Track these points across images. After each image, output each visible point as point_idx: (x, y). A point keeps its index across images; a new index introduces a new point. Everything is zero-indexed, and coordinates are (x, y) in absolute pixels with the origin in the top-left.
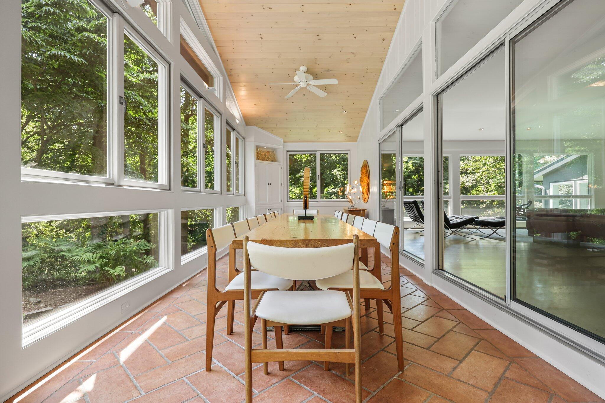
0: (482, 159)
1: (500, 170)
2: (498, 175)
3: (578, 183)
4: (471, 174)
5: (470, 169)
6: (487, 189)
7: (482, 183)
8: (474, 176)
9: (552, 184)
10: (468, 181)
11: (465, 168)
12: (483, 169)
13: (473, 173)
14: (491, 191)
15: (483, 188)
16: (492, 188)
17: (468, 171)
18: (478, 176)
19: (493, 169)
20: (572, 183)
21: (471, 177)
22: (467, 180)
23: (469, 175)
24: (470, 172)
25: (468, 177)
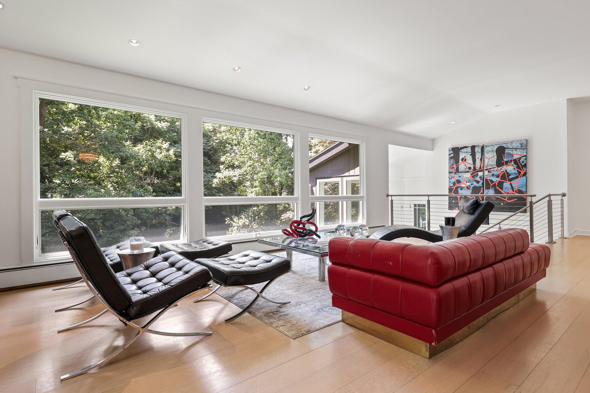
0: (248, 153)
1: (264, 166)
2: (262, 170)
3: (345, 179)
4: (237, 169)
5: (237, 163)
6: (252, 185)
7: (248, 178)
8: (240, 171)
9: (318, 181)
10: (235, 176)
11: (231, 161)
12: (249, 164)
13: (239, 167)
14: (256, 187)
15: (248, 184)
16: (257, 183)
17: (235, 165)
18: (244, 170)
19: (257, 164)
20: (338, 180)
21: (237, 172)
22: (234, 174)
23: (235, 170)
24: (237, 166)
25: (234, 171)
